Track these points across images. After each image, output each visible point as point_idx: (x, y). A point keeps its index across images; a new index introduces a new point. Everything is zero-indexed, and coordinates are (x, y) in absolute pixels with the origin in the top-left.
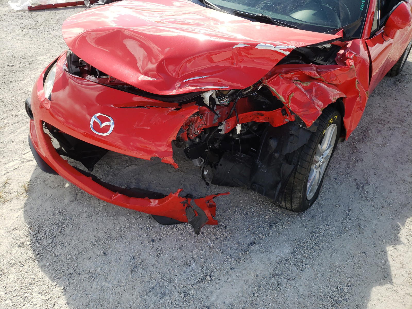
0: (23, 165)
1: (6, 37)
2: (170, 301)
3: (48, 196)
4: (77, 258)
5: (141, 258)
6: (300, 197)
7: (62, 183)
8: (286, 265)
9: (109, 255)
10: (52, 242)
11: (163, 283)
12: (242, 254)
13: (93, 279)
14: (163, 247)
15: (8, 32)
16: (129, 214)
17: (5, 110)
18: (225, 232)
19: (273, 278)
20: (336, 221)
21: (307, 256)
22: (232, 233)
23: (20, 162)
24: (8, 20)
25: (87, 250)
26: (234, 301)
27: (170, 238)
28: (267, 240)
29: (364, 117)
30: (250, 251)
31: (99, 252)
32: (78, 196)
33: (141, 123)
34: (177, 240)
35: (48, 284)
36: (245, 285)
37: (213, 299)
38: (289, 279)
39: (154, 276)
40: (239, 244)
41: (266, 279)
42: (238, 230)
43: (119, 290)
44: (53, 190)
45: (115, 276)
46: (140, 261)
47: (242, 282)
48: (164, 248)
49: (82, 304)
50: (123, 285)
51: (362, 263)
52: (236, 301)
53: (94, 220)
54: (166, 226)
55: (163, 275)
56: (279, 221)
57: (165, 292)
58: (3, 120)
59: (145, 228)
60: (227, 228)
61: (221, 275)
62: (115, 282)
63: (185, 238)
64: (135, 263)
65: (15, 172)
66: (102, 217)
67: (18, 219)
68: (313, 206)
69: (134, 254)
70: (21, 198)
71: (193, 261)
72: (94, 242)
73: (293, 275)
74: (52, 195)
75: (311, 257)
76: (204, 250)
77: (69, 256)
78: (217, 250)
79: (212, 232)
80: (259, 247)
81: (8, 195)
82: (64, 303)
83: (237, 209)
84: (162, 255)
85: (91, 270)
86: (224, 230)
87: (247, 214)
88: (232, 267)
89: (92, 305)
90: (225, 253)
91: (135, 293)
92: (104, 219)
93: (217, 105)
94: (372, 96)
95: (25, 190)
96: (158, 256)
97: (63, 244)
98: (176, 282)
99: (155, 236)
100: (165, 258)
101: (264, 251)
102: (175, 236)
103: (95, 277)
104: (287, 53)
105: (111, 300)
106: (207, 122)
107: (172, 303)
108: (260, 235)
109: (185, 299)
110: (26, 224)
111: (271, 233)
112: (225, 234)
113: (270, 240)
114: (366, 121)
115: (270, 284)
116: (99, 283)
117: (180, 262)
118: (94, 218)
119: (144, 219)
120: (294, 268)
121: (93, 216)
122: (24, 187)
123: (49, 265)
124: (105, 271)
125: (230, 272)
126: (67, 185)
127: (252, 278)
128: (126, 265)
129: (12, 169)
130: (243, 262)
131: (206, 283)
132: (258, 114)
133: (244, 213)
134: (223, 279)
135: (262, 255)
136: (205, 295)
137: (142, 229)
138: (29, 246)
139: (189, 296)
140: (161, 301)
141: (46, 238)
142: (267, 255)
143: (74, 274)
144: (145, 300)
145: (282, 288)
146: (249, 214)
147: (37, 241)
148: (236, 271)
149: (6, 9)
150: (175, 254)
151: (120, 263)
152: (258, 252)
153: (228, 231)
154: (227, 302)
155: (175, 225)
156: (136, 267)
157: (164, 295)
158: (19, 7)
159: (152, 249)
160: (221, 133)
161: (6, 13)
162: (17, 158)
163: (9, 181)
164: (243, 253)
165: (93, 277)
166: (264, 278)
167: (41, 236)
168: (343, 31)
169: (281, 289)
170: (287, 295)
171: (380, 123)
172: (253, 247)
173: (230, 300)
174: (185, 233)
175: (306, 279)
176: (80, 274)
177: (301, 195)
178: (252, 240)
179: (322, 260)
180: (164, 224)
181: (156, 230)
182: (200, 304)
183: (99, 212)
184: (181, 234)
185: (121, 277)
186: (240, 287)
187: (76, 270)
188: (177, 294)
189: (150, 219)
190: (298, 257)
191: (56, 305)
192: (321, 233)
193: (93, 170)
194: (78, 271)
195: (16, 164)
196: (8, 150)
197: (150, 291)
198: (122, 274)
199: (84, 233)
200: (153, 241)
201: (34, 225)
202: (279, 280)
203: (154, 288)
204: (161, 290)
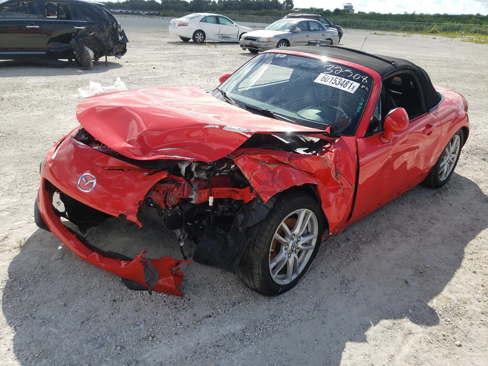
0: (29, 225)
1: (65, 118)
2: (105, 352)
3: (39, 253)
4: (38, 305)
5: (97, 313)
6: (259, 273)
7: (56, 244)
8: (231, 339)
9: (68, 307)
10: (22, 290)
11: (106, 336)
12: (193, 323)
13: (44, 324)
14: (121, 307)
15: (68, 115)
16: (104, 276)
17: (34, 179)
18: (187, 303)
19: (213, 348)
20: (303, 309)
21: (256, 334)
22: (193, 305)
23: (27, 222)
24: (73, 105)
25: (51, 300)
26: (165, 360)
27: (132, 301)
28: (225, 316)
29: (383, 222)
30: (202, 322)
31: (61, 303)
32: (65, 256)
33: (118, 184)
34: (137, 304)
35: (3, 321)
36: (182, 350)
37: (146, 356)
38: (228, 351)
39: (100, 330)
40: (195, 315)
41: (205, 348)
42: (200, 304)
43: (63, 336)
44: (45, 249)
45: (65, 325)
46: (94, 316)
47: (181, 347)
48: (121, 309)
49: (24, 342)
50: (69, 332)
51: (309, 349)
52: (166, 362)
53: (69, 277)
54: (133, 291)
55: (109, 329)
56: (245, 302)
57: (104, 344)
58: (29, 186)
59: (113, 289)
60: (190, 301)
61: (164, 338)
62: (63, 330)
63: (146, 303)
64: (89, 317)
65: (18, 230)
66: (78, 276)
67: (2, 267)
68: (287, 294)
69: (92, 309)
70: (13, 252)
71: (143, 323)
72: (61, 294)
73: (234, 348)
74: (42, 252)
75: (260, 336)
76: (159, 315)
77: (32, 303)
78: (171, 317)
79: (174, 302)
80: (213, 320)
81: (3, 247)
82: (10, 339)
83: (208, 286)
84: (117, 313)
85: (46, 317)
86: (186, 302)
87: (216, 291)
88: (178, 333)
89: (33, 344)
90: (177, 320)
91: (76, 341)
92: (80, 277)
93: (195, 178)
94: (403, 204)
95: (20, 246)
96: (112, 314)
97: (31, 293)
98: (119, 337)
99: (118, 297)
100: (119, 316)
101: (216, 324)
102: (137, 300)
103: (47, 323)
104: (249, 136)
105: (51, 343)
106: (184, 193)
107: (106, 353)
108: (219, 310)
109: (119, 352)
110: (7, 272)
111: (231, 310)
112: (186, 305)
113: (227, 316)
114: (384, 225)
115: (207, 352)
116: (48, 328)
117: (130, 322)
118: (70, 276)
119: (115, 282)
120: (238, 343)
121: (70, 274)
122: (20, 242)
123: (12, 307)
124: (58, 319)
125: (174, 337)
126: (60, 247)
127: (192, 345)
128: (80, 317)
129: (17, 227)
130: (191, 330)
131: (146, 342)
132: (233, 190)
133: (214, 290)
134: (164, 341)
135: (212, 327)
136: (140, 352)
137: (109, 290)
138: (2, 290)
139: (124, 349)
140: (96, 351)
141: (20, 286)
142: (217, 328)
143: (29, 317)
144: (82, 348)
145: (217, 358)
146: (218, 292)
147: (10, 287)
148: (180, 337)
149: (76, 95)
150: (130, 315)
151: (75, 314)
152: (210, 325)
153: (189, 303)
154: (157, 361)
155: (142, 291)
156: (88, 320)
157: (102, 346)
158: (88, 95)
159: (110, 307)
160: (192, 202)
161: (74, 99)
162: (26, 219)
163: (9, 237)
164: (195, 323)
165: (45, 322)
166: (204, 347)
167: (16, 284)
168: (331, 128)
169: (215, 359)
170: (219, 364)
171: (398, 229)
172: (207, 320)
173: (161, 359)
174: (148, 299)
175: (245, 354)
176: (35, 318)
177: (259, 271)
178: (209, 314)
179: (270, 340)
180: (131, 289)
181: (123, 293)
182: (131, 358)
183: (77, 271)
184: (144, 300)
185: (70, 326)
186: (177, 351)
187: (33, 315)
188: (114, 347)
189: (121, 283)
190: (247, 334)
191: (2, 339)
192: (281, 318)
193: (85, 232)
194: (34, 316)
195: (23, 224)
196: (21, 211)
197: (91, 341)
198: (73, 324)
199: (56, 286)
200: (114, 301)
201: (14, 274)
202: (218, 351)
203: (95, 339)
204: (101, 341)
